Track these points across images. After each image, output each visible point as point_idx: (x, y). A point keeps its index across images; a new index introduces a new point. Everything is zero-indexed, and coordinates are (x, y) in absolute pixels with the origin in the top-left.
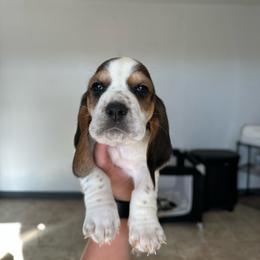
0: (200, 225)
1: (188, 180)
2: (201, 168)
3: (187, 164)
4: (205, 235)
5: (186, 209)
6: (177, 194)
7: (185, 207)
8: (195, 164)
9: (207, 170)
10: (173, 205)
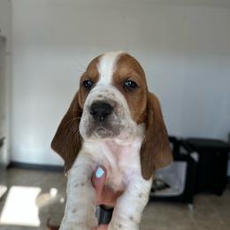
0: (191, 206)
1: (183, 166)
2: (195, 156)
3: (183, 151)
5: (178, 190)
6: (171, 176)
7: (177, 188)
8: (190, 152)
9: (200, 158)
10: (166, 186)
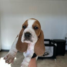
1: (52, 48)
2: (56, 45)
3: (52, 43)
4: (57, 62)
7: (51, 54)
